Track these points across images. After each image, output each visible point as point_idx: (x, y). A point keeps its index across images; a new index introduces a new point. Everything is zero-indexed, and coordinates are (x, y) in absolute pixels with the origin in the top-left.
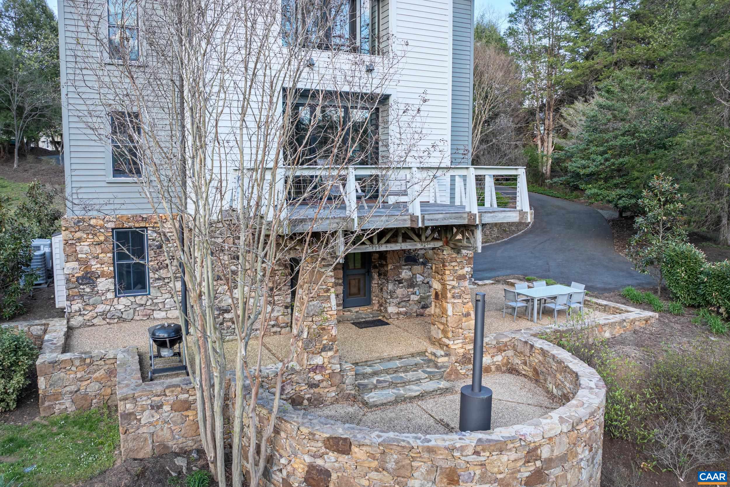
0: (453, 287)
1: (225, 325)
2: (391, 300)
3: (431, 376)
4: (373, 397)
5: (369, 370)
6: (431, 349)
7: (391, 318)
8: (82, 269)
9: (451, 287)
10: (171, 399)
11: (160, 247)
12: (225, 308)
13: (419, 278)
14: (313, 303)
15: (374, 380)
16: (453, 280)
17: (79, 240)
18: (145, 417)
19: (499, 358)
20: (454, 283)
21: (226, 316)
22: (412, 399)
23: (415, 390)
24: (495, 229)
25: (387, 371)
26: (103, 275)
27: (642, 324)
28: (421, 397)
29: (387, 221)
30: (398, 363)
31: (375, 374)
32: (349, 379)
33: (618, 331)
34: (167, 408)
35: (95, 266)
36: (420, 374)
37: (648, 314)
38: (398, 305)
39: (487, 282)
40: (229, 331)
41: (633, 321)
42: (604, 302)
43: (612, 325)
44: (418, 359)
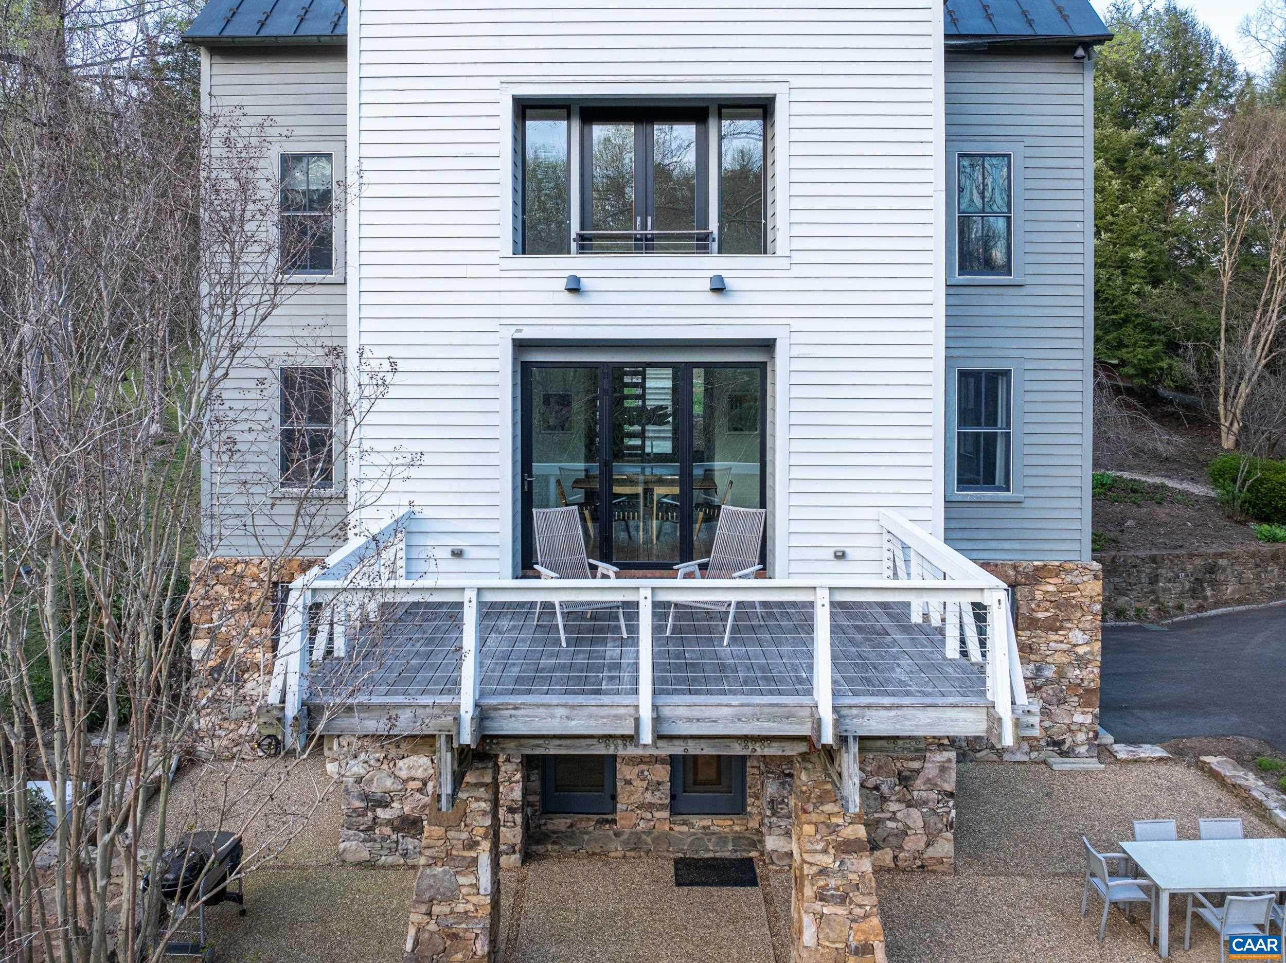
0: (823, 872)
1: (377, 831)
2: (774, 819)
7: (773, 863)
8: (219, 654)
9: (815, 869)
12: (377, 797)
14: (439, 870)
16: (825, 851)
20: (827, 860)
21: (380, 812)
26: (254, 666)
29: (568, 718)
35: (242, 650)
39: (1147, 752)
40: (385, 845)
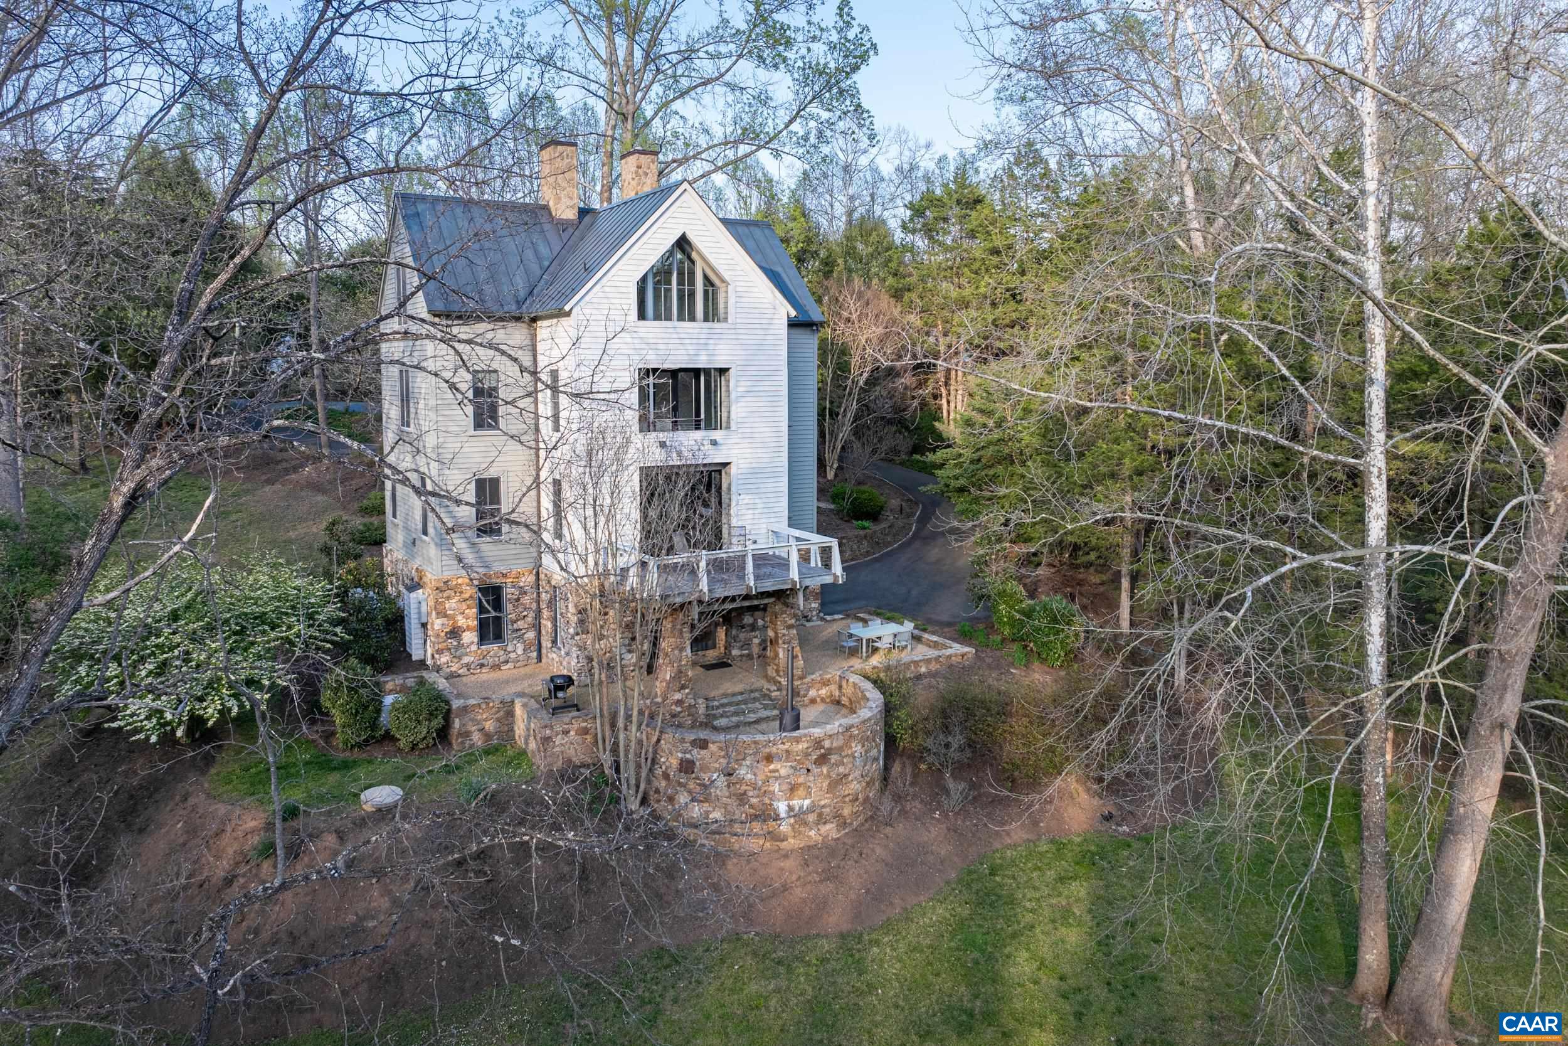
3: (765, 707)
4: (722, 722)
5: (716, 703)
6: (766, 685)
7: (734, 661)
8: (450, 625)
10: (576, 726)
11: (518, 600)
13: (760, 622)
15: (720, 711)
17: (448, 598)
18: (558, 740)
19: (823, 692)
22: (750, 723)
23: (752, 717)
24: (865, 543)
25: (730, 704)
26: (468, 628)
27: (959, 659)
28: (757, 722)
30: (740, 698)
31: (723, 705)
32: (702, 709)
33: (934, 667)
34: (572, 733)
35: (461, 621)
36: (757, 705)
37: (967, 649)
38: (741, 648)
39: (836, 617)
41: (950, 657)
42: (935, 638)
43: (928, 661)
44: (757, 694)
